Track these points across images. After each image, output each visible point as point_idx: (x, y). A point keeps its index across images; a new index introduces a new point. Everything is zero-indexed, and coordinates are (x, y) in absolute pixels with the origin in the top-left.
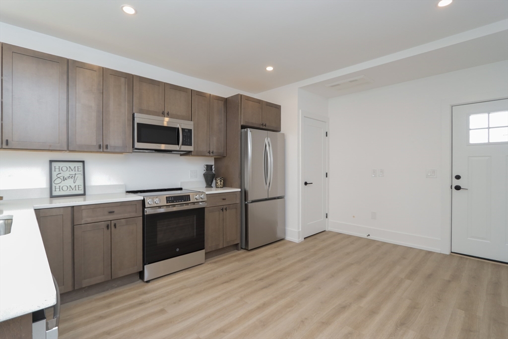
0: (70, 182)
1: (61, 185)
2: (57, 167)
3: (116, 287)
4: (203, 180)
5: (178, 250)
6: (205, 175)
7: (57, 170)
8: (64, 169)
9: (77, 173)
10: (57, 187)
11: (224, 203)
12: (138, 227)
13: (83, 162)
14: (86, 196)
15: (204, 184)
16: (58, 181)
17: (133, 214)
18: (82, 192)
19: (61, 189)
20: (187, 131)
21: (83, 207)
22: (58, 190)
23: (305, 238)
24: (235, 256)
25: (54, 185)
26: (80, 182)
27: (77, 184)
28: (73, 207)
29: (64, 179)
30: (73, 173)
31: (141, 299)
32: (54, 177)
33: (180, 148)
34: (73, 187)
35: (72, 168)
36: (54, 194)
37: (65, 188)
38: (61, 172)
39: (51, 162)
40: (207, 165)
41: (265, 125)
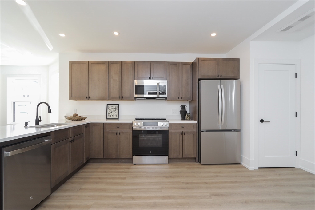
0: (113, 113)
1: (110, 114)
2: (109, 107)
3: (122, 163)
4: (179, 114)
5: (150, 152)
6: (181, 112)
7: (109, 108)
8: (112, 108)
9: (116, 109)
10: (109, 115)
11: (183, 129)
12: (130, 136)
13: (119, 105)
14: (119, 120)
15: (181, 118)
16: (109, 112)
17: (128, 130)
18: (117, 118)
19: (110, 116)
20: (163, 86)
21: (107, 124)
22: (109, 116)
23: (259, 168)
24: (190, 165)
25: (108, 114)
26: (117, 113)
27: (116, 114)
28: (104, 123)
29: (112, 112)
30: (115, 109)
31: (124, 170)
32: (108, 111)
33: (158, 96)
34: (114, 115)
35: (115, 107)
36: (108, 118)
37: (111, 116)
39: (107, 104)
40: (182, 106)
41: (221, 76)
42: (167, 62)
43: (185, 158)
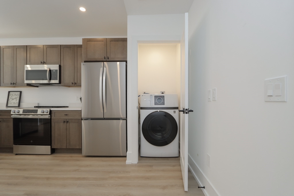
0: (14, 101)
5: (32, 141)
7: (11, 95)
8: (14, 95)
9: (18, 97)
11: (66, 117)
13: (21, 92)
16: (11, 100)
18: (18, 105)
20: (54, 71)
22: (10, 104)
25: (9, 102)
27: (17, 102)
29: (13, 99)
30: (16, 97)
32: (9, 98)
33: (49, 82)
34: (15, 103)
35: (17, 94)
36: (8, 105)
37: (12, 103)
38: (12, 96)
39: (9, 92)
41: (108, 58)
42: (61, 45)
43: (69, 149)
